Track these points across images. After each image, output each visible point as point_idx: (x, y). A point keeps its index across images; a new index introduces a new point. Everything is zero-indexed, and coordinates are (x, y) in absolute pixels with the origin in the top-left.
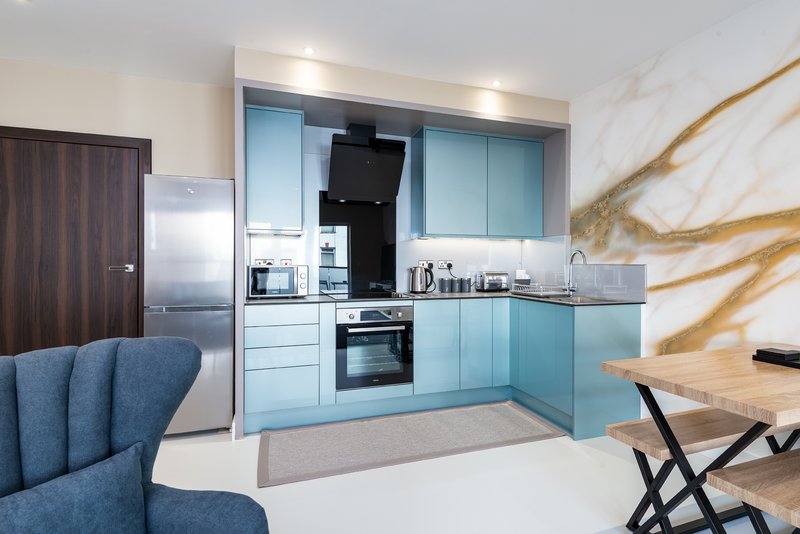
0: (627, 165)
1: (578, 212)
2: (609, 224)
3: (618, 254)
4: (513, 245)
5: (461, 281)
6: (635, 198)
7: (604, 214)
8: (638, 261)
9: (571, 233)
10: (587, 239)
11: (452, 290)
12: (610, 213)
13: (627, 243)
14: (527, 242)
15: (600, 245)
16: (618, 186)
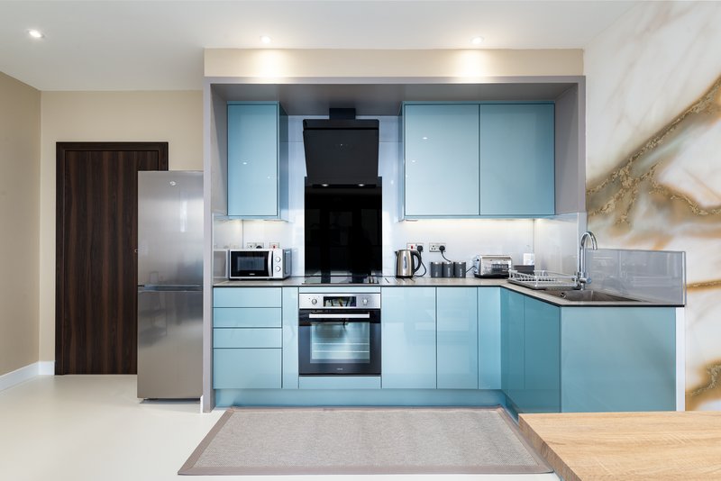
0: (655, 115)
1: (595, 183)
2: (633, 196)
3: (645, 236)
4: (524, 224)
5: (454, 266)
6: (668, 159)
7: (626, 183)
8: (674, 246)
9: (587, 210)
10: (606, 216)
11: (443, 275)
12: (634, 182)
13: (658, 221)
14: (539, 221)
15: (622, 224)
16: (644, 145)
